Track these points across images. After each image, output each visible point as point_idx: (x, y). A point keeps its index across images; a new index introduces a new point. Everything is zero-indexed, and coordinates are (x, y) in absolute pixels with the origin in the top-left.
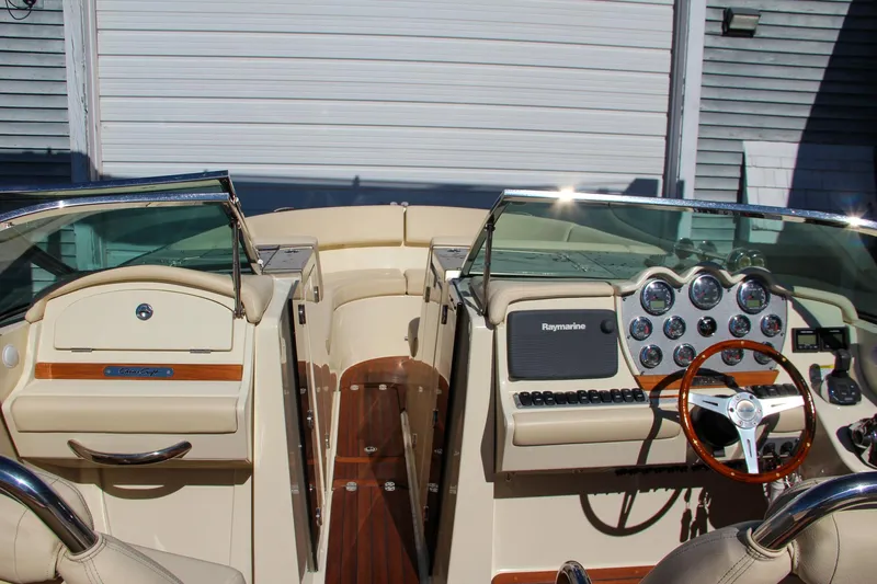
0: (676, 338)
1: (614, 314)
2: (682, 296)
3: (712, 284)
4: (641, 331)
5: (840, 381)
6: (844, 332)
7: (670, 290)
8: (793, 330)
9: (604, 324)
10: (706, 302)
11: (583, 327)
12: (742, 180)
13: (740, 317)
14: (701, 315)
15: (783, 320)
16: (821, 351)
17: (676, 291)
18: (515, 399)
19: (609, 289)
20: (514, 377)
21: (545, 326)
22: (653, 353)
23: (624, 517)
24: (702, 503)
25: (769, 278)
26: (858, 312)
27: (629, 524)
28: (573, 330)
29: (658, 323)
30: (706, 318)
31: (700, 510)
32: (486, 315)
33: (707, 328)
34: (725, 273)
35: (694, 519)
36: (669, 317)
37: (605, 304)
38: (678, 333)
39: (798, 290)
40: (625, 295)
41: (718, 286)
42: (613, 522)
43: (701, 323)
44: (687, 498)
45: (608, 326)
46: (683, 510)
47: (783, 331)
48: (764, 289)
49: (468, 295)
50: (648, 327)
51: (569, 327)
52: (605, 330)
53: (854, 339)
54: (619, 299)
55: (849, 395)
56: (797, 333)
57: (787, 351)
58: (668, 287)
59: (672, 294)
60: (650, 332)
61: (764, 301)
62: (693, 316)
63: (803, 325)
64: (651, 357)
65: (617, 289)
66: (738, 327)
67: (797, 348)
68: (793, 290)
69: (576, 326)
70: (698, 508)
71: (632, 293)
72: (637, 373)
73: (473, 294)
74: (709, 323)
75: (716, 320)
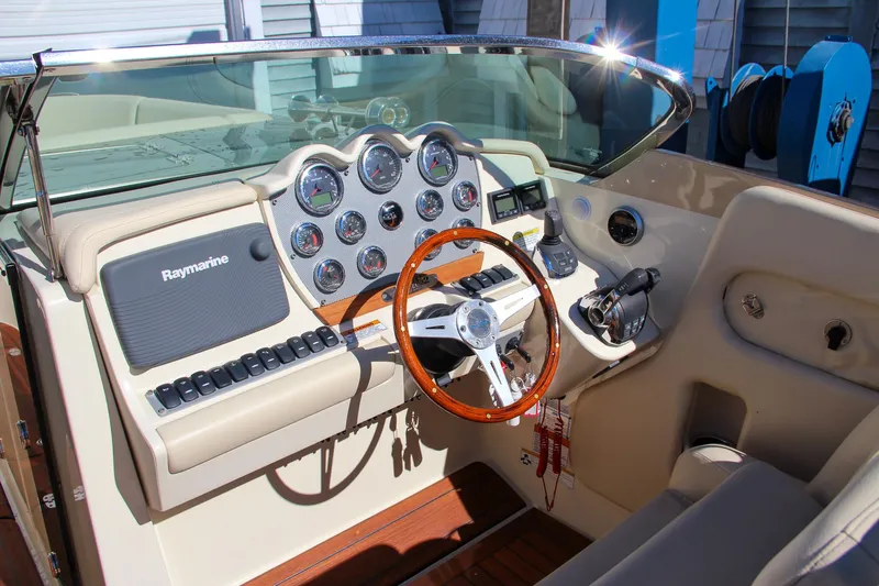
0: (355, 241)
1: (265, 228)
2: (351, 181)
3: (385, 155)
4: (307, 243)
5: (554, 250)
6: (538, 185)
7: (333, 174)
8: (488, 195)
9: (253, 248)
10: (384, 181)
11: (224, 260)
12: (314, 20)
13: (429, 194)
14: (380, 202)
15: (476, 185)
16: (522, 214)
17: (341, 174)
18: (150, 400)
19: (248, 193)
20: (138, 365)
21: (167, 275)
22: (331, 270)
23: (326, 477)
24: (411, 426)
25: (452, 135)
26: (548, 159)
27: (334, 483)
28: (211, 268)
29: (327, 225)
30: (389, 204)
31: (410, 434)
32: (63, 278)
33: (393, 218)
34: (401, 137)
35: (404, 447)
36: (339, 213)
37: (249, 216)
38: (355, 234)
39: (488, 143)
40: (273, 197)
41: (394, 156)
42: (316, 489)
43: (383, 213)
44: (393, 427)
45: (262, 249)
46: (392, 441)
47: (479, 201)
48: (449, 150)
49: (21, 245)
50: (317, 235)
51: (204, 266)
52: (258, 257)
53: (551, 193)
54: (267, 204)
55: (567, 265)
56: (494, 198)
57: (487, 224)
58: (330, 172)
59: (338, 181)
60: (320, 242)
61: (451, 166)
62: (371, 206)
63: (497, 187)
64: (331, 276)
65: (261, 189)
66: (429, 208)
67: (497, 217)
68: (481, 144)
69: (213, 262)
70: (407, 433)
71: (284, 191)
72: (316, 304)
73: (29, 242)
74: (391, 211)
75: (400, 204)
